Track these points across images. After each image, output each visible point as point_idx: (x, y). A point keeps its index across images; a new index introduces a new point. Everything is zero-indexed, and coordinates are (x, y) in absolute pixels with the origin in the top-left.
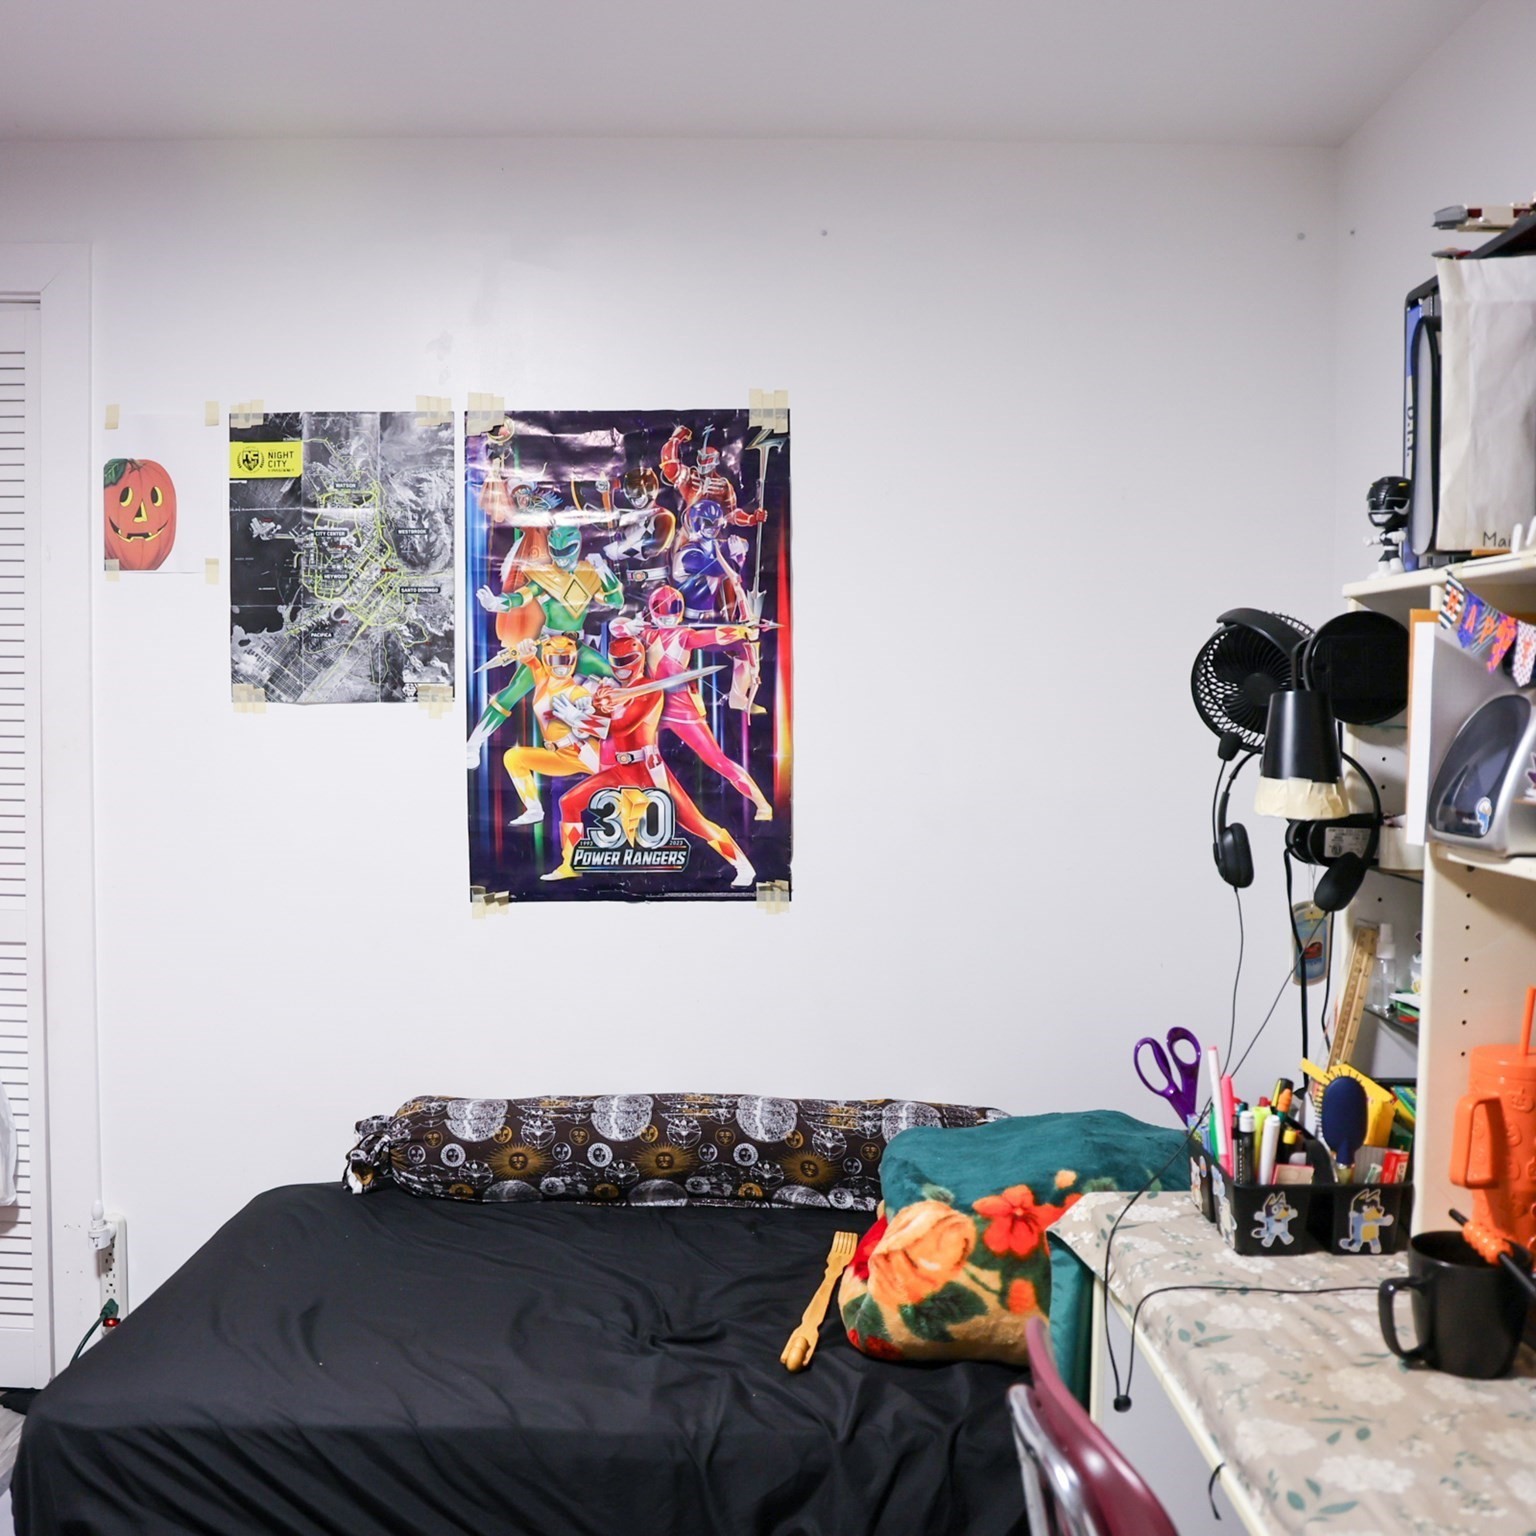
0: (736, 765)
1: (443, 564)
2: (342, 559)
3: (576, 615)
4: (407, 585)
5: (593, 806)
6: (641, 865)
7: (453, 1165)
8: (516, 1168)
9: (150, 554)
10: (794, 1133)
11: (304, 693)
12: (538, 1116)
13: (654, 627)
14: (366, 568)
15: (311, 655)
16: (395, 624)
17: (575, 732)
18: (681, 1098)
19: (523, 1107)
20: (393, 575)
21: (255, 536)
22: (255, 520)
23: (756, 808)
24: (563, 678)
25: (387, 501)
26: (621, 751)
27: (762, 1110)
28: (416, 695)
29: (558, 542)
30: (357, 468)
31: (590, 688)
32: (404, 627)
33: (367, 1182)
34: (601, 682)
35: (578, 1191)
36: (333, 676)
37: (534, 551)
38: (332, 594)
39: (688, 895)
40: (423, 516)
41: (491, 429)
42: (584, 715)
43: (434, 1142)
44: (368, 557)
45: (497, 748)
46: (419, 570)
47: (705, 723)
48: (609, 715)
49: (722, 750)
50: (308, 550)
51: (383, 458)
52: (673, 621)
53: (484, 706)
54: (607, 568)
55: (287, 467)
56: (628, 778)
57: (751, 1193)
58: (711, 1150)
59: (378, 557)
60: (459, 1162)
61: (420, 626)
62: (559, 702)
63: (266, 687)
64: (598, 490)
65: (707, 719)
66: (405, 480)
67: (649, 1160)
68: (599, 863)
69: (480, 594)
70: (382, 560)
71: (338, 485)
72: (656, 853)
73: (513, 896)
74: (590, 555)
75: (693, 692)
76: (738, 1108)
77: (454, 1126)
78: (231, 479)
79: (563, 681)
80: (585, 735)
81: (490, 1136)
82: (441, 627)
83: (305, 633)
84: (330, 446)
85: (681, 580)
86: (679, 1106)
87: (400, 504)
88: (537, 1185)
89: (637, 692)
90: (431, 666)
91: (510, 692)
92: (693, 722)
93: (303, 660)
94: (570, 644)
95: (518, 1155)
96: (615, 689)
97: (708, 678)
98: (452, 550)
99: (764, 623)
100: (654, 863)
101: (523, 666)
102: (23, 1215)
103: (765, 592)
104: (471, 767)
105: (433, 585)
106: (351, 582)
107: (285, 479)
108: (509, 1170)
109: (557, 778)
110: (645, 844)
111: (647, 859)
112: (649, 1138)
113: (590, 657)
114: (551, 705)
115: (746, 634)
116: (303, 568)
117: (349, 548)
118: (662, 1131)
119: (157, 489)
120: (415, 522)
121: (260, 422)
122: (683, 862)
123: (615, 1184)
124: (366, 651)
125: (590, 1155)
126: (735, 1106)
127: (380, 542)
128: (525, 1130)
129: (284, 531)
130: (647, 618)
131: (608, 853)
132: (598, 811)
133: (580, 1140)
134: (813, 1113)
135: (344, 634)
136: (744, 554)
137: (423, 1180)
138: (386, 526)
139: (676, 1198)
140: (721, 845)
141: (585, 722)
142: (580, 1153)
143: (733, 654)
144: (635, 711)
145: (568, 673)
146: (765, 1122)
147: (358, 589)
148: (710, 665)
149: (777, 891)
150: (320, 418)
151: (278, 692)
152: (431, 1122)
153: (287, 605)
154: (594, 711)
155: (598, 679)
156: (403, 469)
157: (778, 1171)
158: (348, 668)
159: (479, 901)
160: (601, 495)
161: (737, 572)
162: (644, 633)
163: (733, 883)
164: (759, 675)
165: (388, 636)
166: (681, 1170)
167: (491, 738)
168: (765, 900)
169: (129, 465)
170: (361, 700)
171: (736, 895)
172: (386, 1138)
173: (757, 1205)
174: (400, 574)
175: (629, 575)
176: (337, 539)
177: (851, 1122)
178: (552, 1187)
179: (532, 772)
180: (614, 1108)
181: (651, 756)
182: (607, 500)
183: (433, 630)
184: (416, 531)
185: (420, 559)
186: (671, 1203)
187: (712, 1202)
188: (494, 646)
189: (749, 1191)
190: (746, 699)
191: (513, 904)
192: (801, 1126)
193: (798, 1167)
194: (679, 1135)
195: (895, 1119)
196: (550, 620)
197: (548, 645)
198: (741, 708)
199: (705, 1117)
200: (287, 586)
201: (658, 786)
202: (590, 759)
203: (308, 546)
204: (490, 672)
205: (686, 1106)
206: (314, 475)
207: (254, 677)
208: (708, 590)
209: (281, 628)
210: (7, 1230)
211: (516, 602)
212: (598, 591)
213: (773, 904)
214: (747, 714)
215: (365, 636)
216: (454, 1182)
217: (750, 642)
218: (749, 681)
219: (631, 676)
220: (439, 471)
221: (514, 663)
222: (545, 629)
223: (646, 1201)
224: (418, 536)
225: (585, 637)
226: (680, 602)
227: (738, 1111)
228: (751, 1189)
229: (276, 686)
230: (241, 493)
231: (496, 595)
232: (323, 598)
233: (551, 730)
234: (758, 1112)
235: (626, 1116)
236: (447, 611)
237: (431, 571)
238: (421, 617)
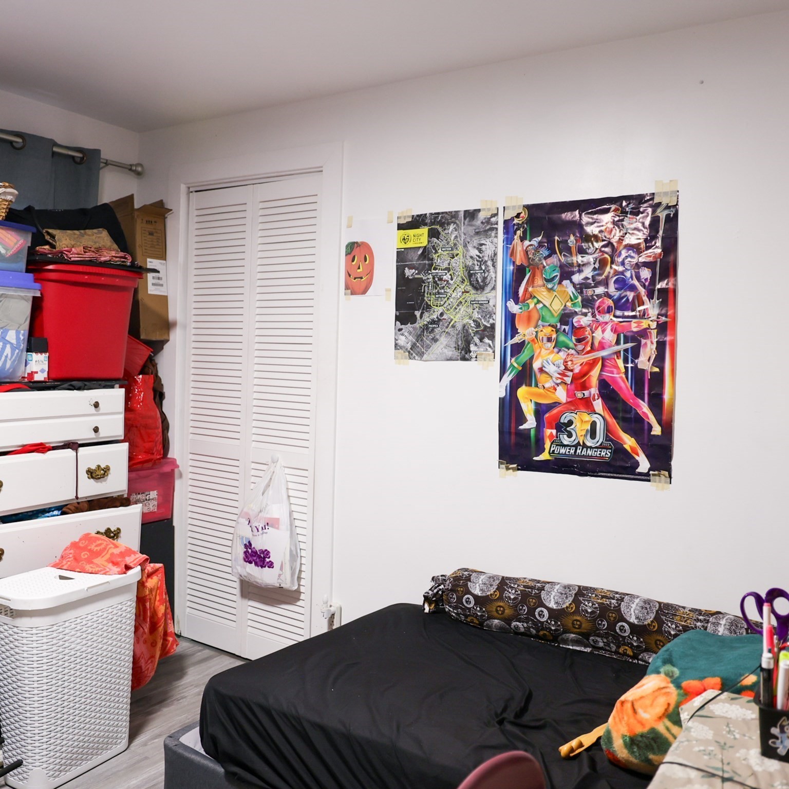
0: (641, 402)
1: (491, 288)
2: (444, 287)
3: (556, 315)
4: (473, 300)
5: (562, 421)
6: (586, 456)
7: (468, 606)
8: (499, 614)
9: (363, 286)
10: (652, 622)
11: (425, 355)
12: (514, 587)
13: (597, 321)
14: (455, 291)
15: (428, 336)
16: (467, 320)
17: (554, 379)
18: (593, 590)
19: (508, 582)
20: (467, 294)
21: (406, 276)
22: (406, 268)
23: (652, 427)
24: (548, 349)
25: (466, 256)
26: (578, 391)
27: (637, 604)
28: (476, 357)
29: (548, 274)
30: (452, 240)
31: (562, 355)
32: (472, 322)
33: (431, 608)
34: (568, 352)
35: (531, 633)
36: (438, 347)
37: (536, 280)
38: (439, 305)
39: (612, 475)
40: (482, 263)
41: (516, 215)
42: (558, 370)
43: (460, 593)
44: (456, 285)
45: (514, 386)
46: (479, 292)
47: (624, 376)
48: (572, 371)
49: (633, 392)
50: (429, 283)
51: (465, 234)
52: (607, 317)
53: (508, 364)
54: (573, 288)
55: (421, 241)
56: (581, 406)
57: (626, 652)
58: (604, 623)
59: (461, 286)
60: (471, 605)
61: (479, 321)
62: (546, 362)
63: (409, 352)
64: (569, 245)
65: (625, 374)
66: (474, 245)
67: (568, 622)
68: (564, 453)
69: (508, 304)
70: (463, 287)
71: (443, 249)
72: (594, 450)
73: (519, 467)
74: (564, 281)
75: (618, 359)
76: (623, 601)
77: (472, 586)
78: (397, 249)
79: (548, 351)
80: (559, 381)
81: (487, 594)
82: (489, 321)
83: (426, 325)
84: (440, 229)
85: (612, 294)
86: (590, 595)
87: (471, 257)
88: (510, 625)
89: (588, 357)
90: (484, 342)
91: (522, 356)
92: (617, 376)
93: (425, 339)
94: (553, 331)
95: (500, 607)
96: (576, 356)
97: (626, 351)
98: (495, 281)
99: (659, 318)
100: (593, 455)
101: (529, 343)
102: (302, 596)
103: (661, 300)
104: (501, 397)
105: (485, 299)
106: (448, 299)
107: (420, 247)
108: (495, 614)
109: (544, 404)
110: (589, 444)
111: (590, 452)
112: (569, 610)
113: (562, 338)
114: (542, 364)
115: (649, 325)
116: (426, 292)
117: (448, 281)
118: (577, 607)
119: (367, 255)
120: (478, 267)
121: (410, 220)
122: (609, 456)
123: (549, 632)
124: (454, 334)
125: (536, 613)
126: (622, 600)
127: (462, 277)
128: (506, 594)
129: (418, 274)
130: (594, 315)
131: (568, 448)
132: (564, 424)
133: (532, 604)
134: (667, 612)
135: (443, 326)
136: (649, 278)
137: (455, 611)
138: (465, 269)
139: (585, 647)
140: (631, 447)
141: (559, 374)
142: (531, 611)
143: (642, 337)
144: (586, 368)
145: (551, 346)
146: (636, 612)
147: (451, 302)
148: (628, 343)
149: (663, 477)
150: (436, 215)
151: (414, 355)
152: (462, 582)
153: (419, 311)
154: (564, 368)
155: (566, 350)
156: (473, 239)
157: (641, 642)
158: (445, 343)
159: (503, 468)
160: (570, 247)
161: (644, 288)
162: (592, 324)
163: (638, 470)
164: (656, 349)
165: (464, 326)
166: (585, 631)
167: (511, 381)
168: (655, 482)
169: (356, 245)
170: (450, 359)
171: (639, 477)
172: (442, 587)
173: (631, 660)
174: (470, 294)
175: (585, 292)
176: (442, 277)
177: (689, 621)
178: (517, 627)
179: (531, 400)
180: (555, 590)
181: (594, 394)
182: (574, 250)
183: (485, 323)
184: (478, 271)
185: (480, 286)
186: (582, 649)
187: (605, 653)
188: (514, 332)
189: (625, 651)
190: (648, 363)
191: (520, 472)
192: (657, 618)
193: (653, 642)
194: (587, 611)
195: (717, 624)
196: (543, 318)
197: (542, 331)
198: (645, 369)
199: (603, 604)
200: (419, 301)
201: (597, 411)
202: (561, 395)
203: (429, 281)
204: (512, 345)
205: (594, 596)
206: (433, 245)
207: (404, 347)
208: (628, 299)
209: (415, 323)
210: (296, 602)
211: (526, 308)
212: (568, 301)
213: (660, 485)
214: (648, 372)
215: (453, 326)
216: (469, 615)
217: (651, 329)
218: (650, 352)
219: (584, 349)
220: (491, 239)
221: (524, 341)
222: (540, 322)
223: (569, 645)
224: (479, 274)
225: (560, 327)
226: (612, 306)
227: (623, 603)
228: (626, 649)
229: (414, 352)
230: (401, 256)
231: (516, 304)
232: (435, 307)
233: (542, 378)
234: (634, 606)
235: (560, 595)
236: (492, 313)
237: (485, 292)
238: (480, 316)
